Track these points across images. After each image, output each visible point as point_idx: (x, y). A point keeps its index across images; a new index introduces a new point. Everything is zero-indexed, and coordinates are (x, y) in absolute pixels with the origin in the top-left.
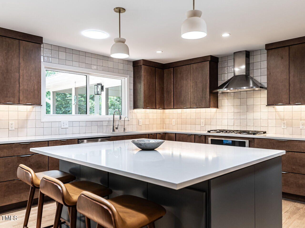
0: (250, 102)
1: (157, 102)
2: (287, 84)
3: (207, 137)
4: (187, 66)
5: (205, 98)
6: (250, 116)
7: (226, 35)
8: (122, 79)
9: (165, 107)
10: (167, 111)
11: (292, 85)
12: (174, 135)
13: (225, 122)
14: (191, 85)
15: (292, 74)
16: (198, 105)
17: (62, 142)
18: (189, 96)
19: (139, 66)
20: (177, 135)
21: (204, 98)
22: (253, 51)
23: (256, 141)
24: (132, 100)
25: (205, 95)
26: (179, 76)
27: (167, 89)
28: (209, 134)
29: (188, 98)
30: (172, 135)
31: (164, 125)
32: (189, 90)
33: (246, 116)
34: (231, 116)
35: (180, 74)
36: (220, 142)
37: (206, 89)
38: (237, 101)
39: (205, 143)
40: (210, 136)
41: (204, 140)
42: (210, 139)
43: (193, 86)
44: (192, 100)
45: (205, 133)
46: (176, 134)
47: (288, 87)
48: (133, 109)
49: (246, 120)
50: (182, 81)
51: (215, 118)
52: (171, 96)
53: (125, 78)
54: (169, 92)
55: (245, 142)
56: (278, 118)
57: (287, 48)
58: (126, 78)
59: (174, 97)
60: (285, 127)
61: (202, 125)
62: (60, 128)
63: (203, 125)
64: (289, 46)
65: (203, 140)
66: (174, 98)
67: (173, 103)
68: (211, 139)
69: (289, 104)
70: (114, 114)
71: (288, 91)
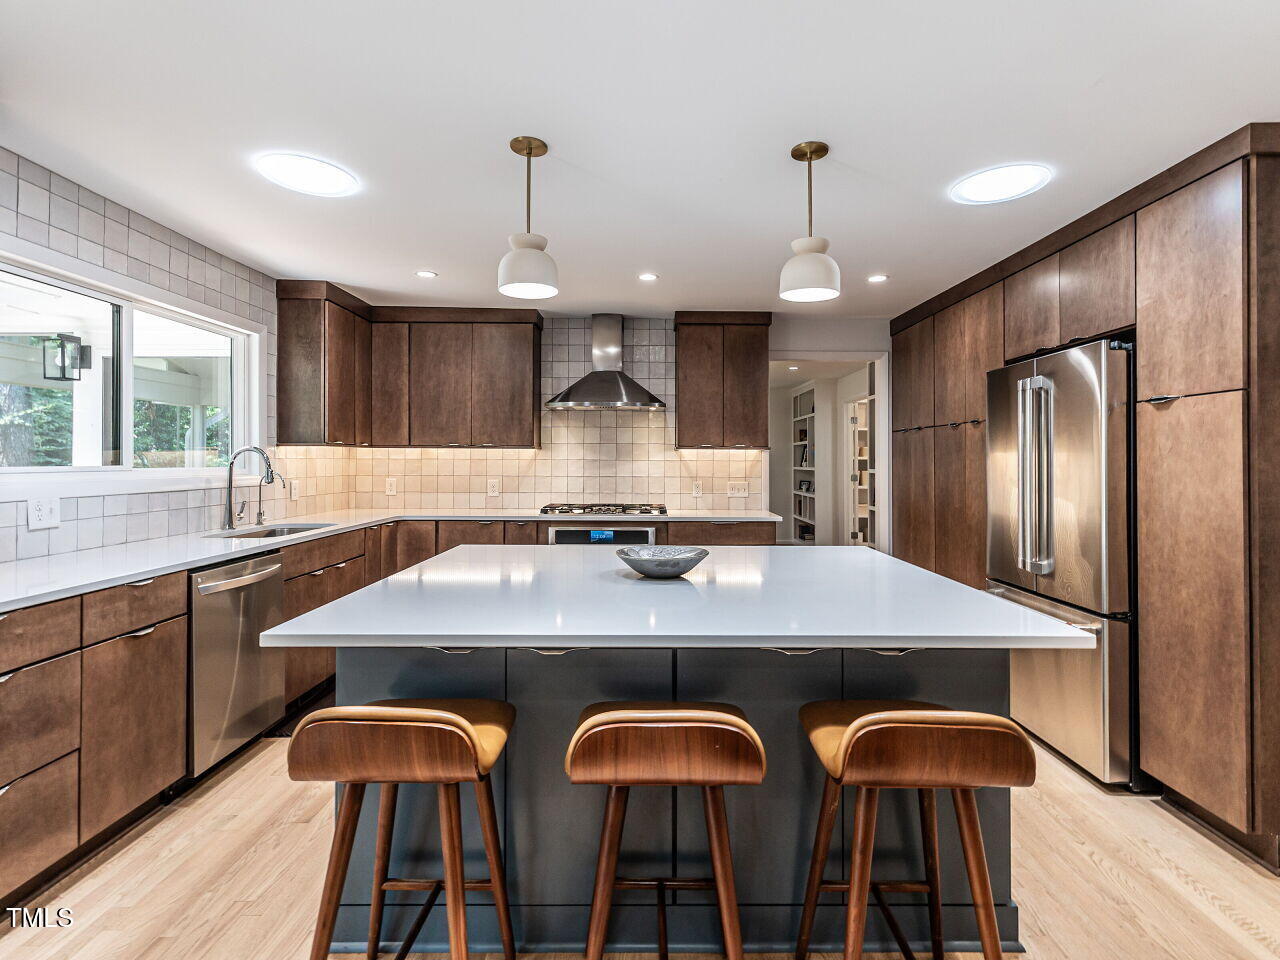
0: (625, 437)
1: (357, 423)
2: (719, 405)
3: (542, 527)
4: (462, 326)
5: (520, 421)
6: (624, 469)
7: (648, 277)
8: (233, 334)
9: (376, 439)
10: (364, 453)
11: (728, 407)
12: (432, 527)
13: (561, 484)
14: (476, 381)
15: (728, 384)
16: (496, 438)
17: (136, 593)
18: (465, 413)
19: (308, 299)
20: (440, 525)
21: (516, 422)
22: (633, 319)
23: (671, 528)
24: (274, 413)
25: (520, 412)
26: (431, 350)
27: (383, 385)
28: (549, 517)
29: (464, 419)
30: (424, 526)
31: (353, 495)
32: (469, 397)
33: (614, 470)
34: (576, 469)
35: (437, 345)
36: (583, 538)
37: (523, 396)
38: (592, 435)
39: (537, 543)
40: (550, 523)
41: (534, 533)
42: (552, 531)
43: (479, 386)
44: (476, 424)
45: (535, 513)
46: (437, 522)
47: (720, 411)
48: (277, 445)
49: (613, 480)
50: (442, 365)
51: (531, 473)
52: (398, 407)
53: (248, 335)
54: (391, 397)
55: (647, 532)
56: (684, 474)
57: (719, 329)
58: (255, 337)
59: (413, 411)
60: (700, 495)
61: (490, 494)
62: (22, 531)
63: (496, 494)
64: (723, 325)
65: (530, 536)
66: (412, 418)
67: (406, 430)
68: (557, 532)
69: (723, 446)
70: (232, 463)
71: (721, 419)
